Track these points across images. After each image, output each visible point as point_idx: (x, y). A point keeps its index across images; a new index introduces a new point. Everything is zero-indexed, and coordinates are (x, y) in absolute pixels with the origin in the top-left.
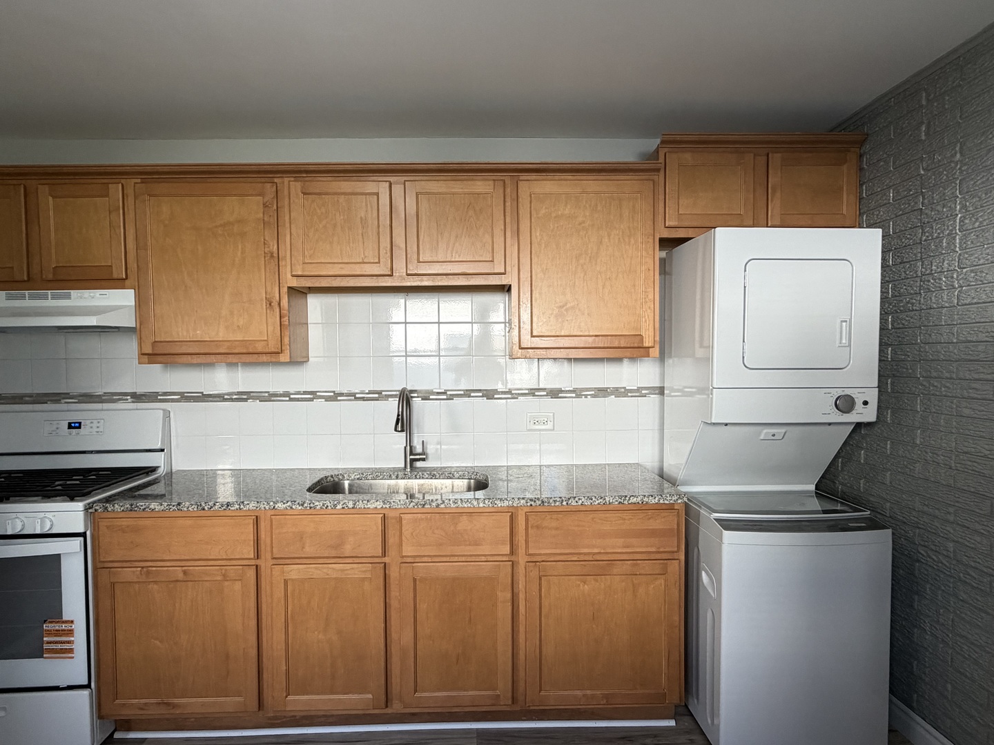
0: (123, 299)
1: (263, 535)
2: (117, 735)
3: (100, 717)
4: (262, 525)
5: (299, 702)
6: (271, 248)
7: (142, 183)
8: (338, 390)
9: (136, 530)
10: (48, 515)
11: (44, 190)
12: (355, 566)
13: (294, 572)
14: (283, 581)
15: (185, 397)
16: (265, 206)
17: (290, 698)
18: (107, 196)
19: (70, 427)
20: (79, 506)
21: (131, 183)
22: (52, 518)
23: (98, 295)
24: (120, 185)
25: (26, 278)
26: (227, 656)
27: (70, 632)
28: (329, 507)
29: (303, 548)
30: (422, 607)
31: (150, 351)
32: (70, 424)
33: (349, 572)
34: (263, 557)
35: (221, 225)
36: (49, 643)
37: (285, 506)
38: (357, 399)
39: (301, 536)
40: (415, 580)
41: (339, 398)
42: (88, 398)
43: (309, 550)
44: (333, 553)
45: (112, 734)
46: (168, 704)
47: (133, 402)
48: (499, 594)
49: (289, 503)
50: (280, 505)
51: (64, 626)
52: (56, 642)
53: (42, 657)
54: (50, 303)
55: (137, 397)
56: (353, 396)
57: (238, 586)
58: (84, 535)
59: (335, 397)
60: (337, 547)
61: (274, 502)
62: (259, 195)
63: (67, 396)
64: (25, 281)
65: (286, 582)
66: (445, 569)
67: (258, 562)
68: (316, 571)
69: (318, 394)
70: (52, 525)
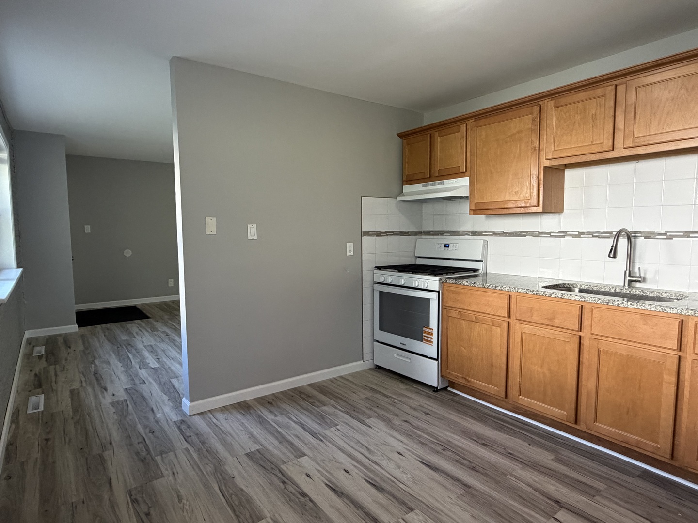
0: (464, 182)
1: (513, 306)
2: (449, 389)
3: (442, 376)
4: (513, 301)
5: (525, 401)
6: (535, 145)
7: (475, 121)
8: (581, 231)
9: (457, 293)
10: (427, 281)
11: (437, 134)
12: (561, 333)
13: (527, 328)
14: (520, 333)
15: (495, 234)
16: (533, 120)
17: (520, 397)
18: (459, 131)
19: (445, 247)
20: (437, 278)
21: (470, 122)
22: (428, 283)
23: (454, 182)
24: (465, 125)
25: (429, 176)
26: (492, 365)
27: (432, 334)
28: (547, 296)
29: (532, 316)
30: (604, 370)
31: (474, 208)
32: (445, 245)
33: (557, 336)
34: (512, 318)
35: (509, 136)
36: (425, 336)
37: (523, 291)
38: (593, 237)
39: (531, 310)
40: (599, 351)
41: (582, 236)
42: (454, 233)
43: (535, 318)
44: (548, 323)
45: (447, 387)
46: (466, 379)
47: (472, 236)
48: (665, 377)
49: (525, 290)
50: (520, 290)
51: (430, 331)
52: (427, 337)
53: (422, 342)
54: (438, 187)
55: (474, 233)
56: (591, 235)
57: (499, 330)
58: (438, 292)
59: (580, 235)
60: (551, 320)
61: (518, 289)
62: (530, 114)
63: (446, 232)
64: (428, 178)
65: (522, 333)
66: (621, 348)
67: (509, 320)
68: (537, 330)
69: (568, 233)
70: (428, 285)
